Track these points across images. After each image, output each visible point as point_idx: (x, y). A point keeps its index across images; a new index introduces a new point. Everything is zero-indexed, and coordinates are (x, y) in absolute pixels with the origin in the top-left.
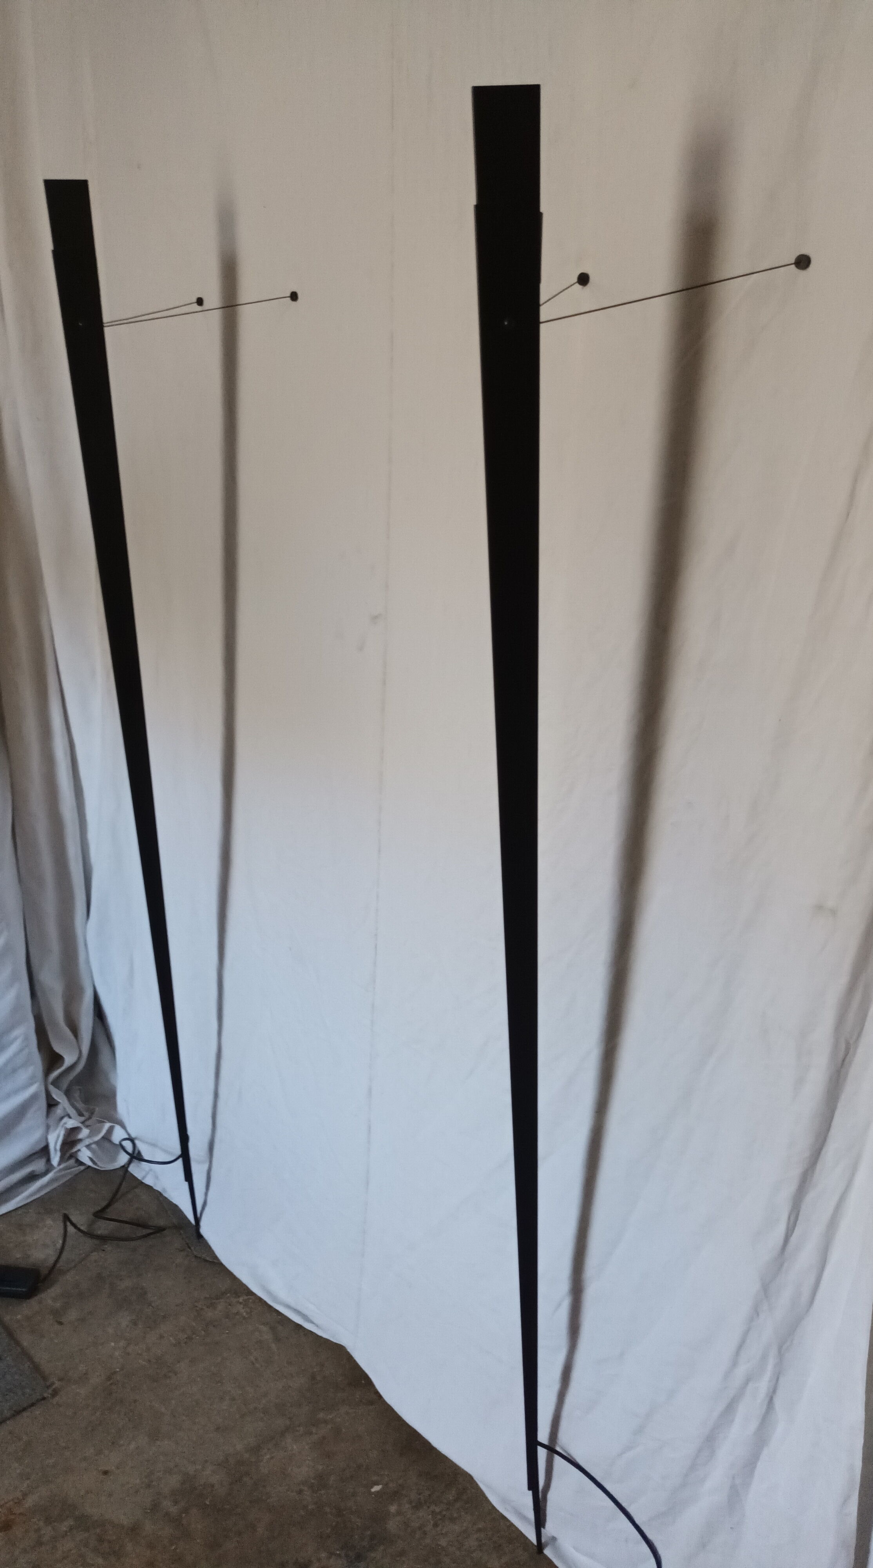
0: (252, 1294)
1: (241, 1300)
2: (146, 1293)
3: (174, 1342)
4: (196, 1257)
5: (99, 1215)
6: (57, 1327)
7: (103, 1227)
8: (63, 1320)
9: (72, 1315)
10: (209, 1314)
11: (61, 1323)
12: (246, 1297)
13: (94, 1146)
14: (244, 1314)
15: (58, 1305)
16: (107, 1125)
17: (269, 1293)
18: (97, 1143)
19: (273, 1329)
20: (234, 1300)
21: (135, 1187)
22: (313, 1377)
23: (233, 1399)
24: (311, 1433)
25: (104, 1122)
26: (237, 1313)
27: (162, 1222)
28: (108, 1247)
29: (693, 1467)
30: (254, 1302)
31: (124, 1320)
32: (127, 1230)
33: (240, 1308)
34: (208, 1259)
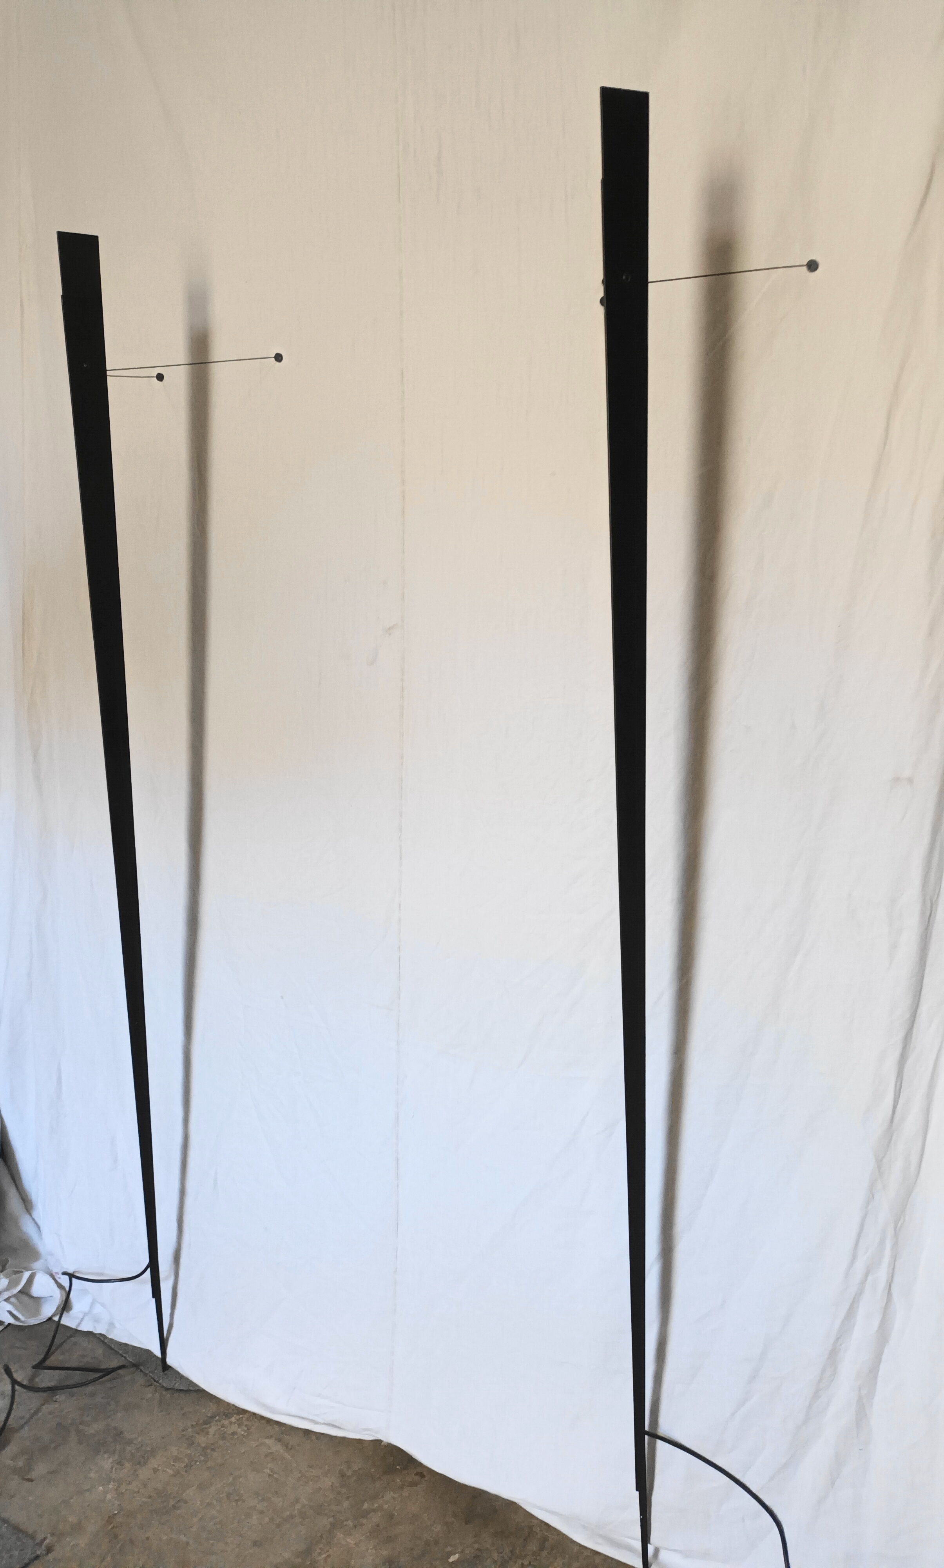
0: (244, 1411)
1: (233, 1419)
2: (122, 1433)
3: (172, 1472)
4: (167, 1389)
5: (40, 1366)
6: (28, 1483)
7: (47, 1378)
8: (32, 1475)
9: (40, 1469)
10: (202, 1440)
11: (31, 1480)
12: (238, 1417)
13: (13, 1300)
14: (243, 1432)
15: (20, 1464)
16: (26, 1275)
17: (264, 1406)
18: (15, 1296)
19: (279, 1440)
20: (226, 1422)
21: (71, 1336)
22: (342, 1475)
23: (262, 1512)
24: (362, 1525)
25: (21, 1272)
26: (234, 1433)
27: (115, 1363)
28: (60, 1397)
29: (816, 1395)
30: (248, 1420)
31: (107, 1462)
32: (77, 1377)
33: (234, 1428)
34: (182, 1388)
